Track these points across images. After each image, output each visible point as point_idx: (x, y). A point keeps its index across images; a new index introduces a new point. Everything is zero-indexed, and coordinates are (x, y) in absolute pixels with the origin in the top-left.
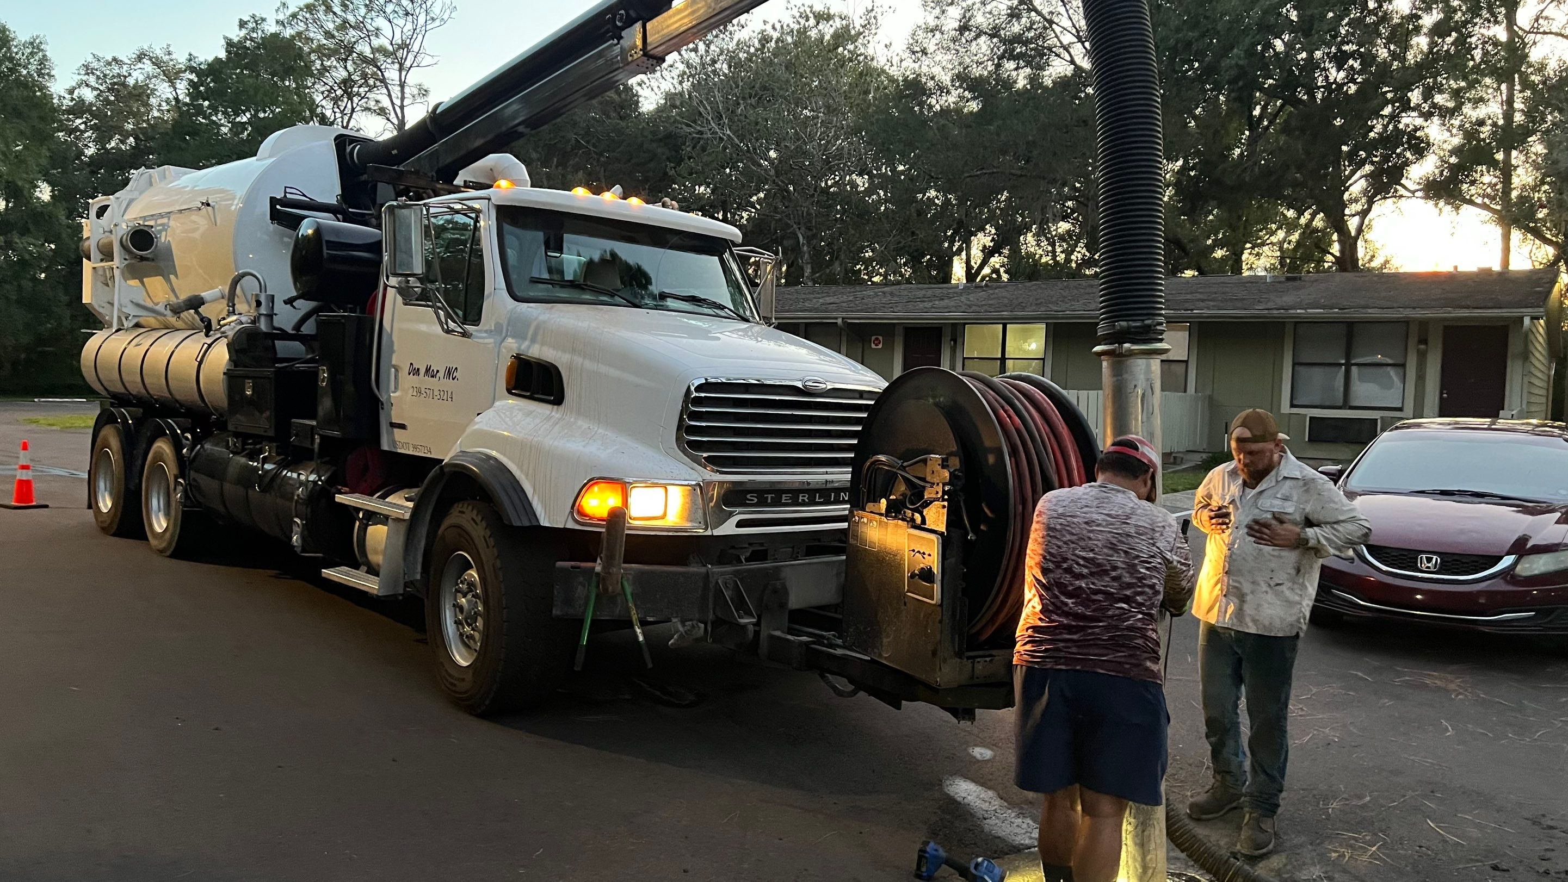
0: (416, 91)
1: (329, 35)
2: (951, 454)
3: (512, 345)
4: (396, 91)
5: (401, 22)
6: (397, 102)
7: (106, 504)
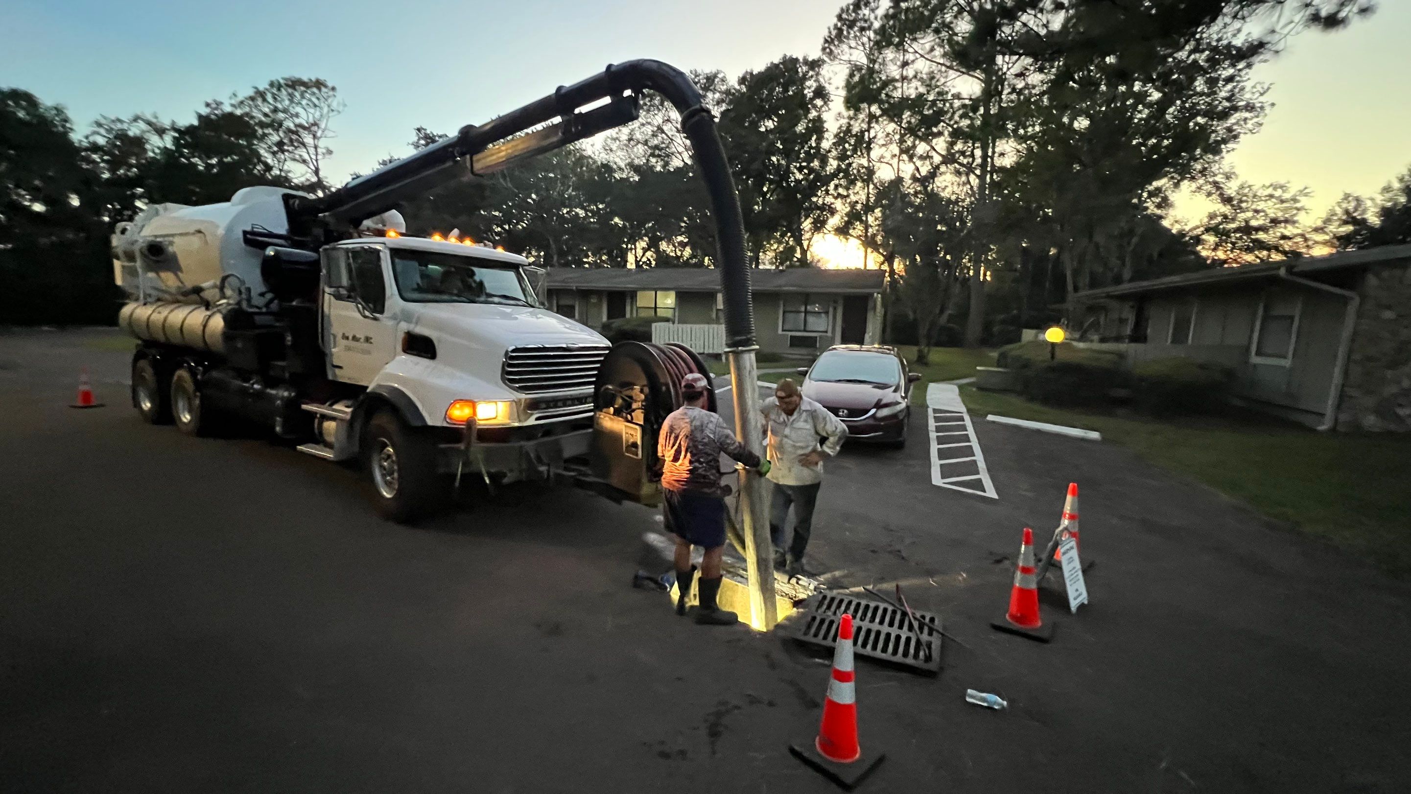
0: (324, 151)
1: (266, 115)
2: (644, 386)
3: (404, 326)
4: (312, 151)
5: (312, 110)
6: (314, 157)
7: (147, 405)
